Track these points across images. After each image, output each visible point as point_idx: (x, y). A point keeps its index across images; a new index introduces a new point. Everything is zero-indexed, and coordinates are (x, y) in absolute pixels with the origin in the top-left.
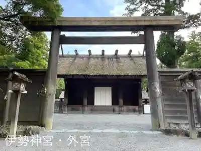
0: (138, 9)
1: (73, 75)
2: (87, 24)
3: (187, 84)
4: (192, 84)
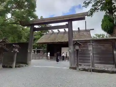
0: (91, 2)
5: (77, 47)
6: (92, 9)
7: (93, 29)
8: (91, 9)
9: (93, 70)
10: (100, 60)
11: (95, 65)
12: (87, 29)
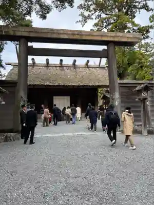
0: (92, 17)
3: (143, 94)
6: (93, 30)
8: (91, 30)
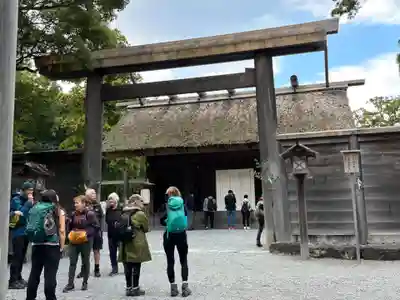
1: (156, 150)
2: (145, 60)
3: (295, 166)
4: (304, 165)
5: (300, 166)
7: (361, 83)
9: (362, 251)
10: (389, 214)
11: (372, 233)
12: (330, 81)
